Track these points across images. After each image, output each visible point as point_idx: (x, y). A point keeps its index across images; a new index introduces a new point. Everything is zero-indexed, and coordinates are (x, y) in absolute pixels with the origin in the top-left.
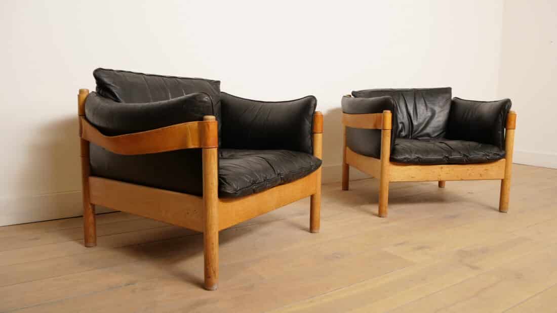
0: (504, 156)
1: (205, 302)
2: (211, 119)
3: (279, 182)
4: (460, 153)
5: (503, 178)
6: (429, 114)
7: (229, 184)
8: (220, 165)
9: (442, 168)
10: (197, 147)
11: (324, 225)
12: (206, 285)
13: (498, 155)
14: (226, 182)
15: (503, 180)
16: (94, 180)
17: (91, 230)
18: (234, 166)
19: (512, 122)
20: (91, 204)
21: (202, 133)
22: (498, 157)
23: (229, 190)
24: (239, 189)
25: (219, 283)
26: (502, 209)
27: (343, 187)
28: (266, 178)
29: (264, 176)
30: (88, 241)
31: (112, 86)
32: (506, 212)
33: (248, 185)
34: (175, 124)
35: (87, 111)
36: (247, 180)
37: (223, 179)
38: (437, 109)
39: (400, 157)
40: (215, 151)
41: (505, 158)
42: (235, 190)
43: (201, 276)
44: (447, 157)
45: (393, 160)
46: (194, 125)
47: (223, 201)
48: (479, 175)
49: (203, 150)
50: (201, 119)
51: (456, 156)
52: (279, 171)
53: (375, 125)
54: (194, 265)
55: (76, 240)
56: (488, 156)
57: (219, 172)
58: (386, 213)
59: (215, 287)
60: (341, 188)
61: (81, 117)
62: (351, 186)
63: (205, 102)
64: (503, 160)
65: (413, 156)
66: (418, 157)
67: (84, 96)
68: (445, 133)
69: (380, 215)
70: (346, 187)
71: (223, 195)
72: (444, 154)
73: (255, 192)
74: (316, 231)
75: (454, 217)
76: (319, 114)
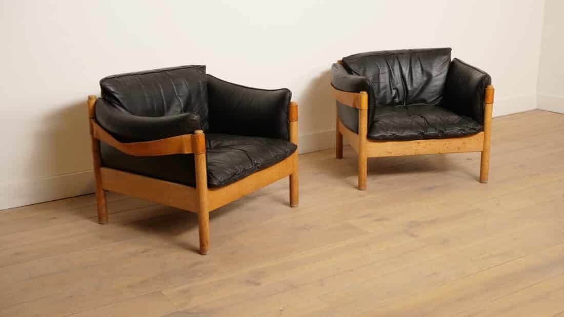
0: (483, 130)
1: (201, 263)
2: (200, 132)
3: (257, 170)
4: (436, 129)
5: (482, 150)
6: (425, 79)
7: (214, 177)
8: (208, 161)
9: (419, 143)
10: (190, 152)
11: (303, 200)
12: (201, 251)
13: (474, 129)
14: (212, 176)
15: (482, 152)
16: (104, 170)
17: (104, 211)
18: (218, 161)
19: (490, 97)
20: (103, 190)
21: (194, 143)
22: (473, 131)
23: (215, 183)
24: (223, 180)
25: (210, 249)
26: (481, 179)
27: (337, 155)
28: (244, 169)
29: (244, 167)
30: (100, 220)
31: (116, 93)
32: (486, 183)
33: (229, 177)
34: (173, 136)
35: (97, 116)
36: (229, 172)
37: (210, 173)
38: (434, 73)
39: (376, 135)
40: (204, 155)
41: (483, 131)
42: (220, 182)
43: (197, 245)
44: (422, 133)
45: (370, 137)
46: (188, 137)
47: (210, 190)
48: (457, 148)
49: (195, 155)
50: (193, 133)
51: (431, 132)
52: (256, 161)
53: (354, 104)
54: (192, 237)
55: (90, 218)
56: (463, 130)
57: (207, 167)
58: (366, 186)
59: (208, 252)
60: (335, 156)
61: (92, 120)
62: (345, 153)
63: (195, 121)
64: (482, 133)
65: (389, 134)
66: (393, 135)
67: (93, 102)
68: (441, 98)
69: (359, 188)
70: (340, 155)
71: (211, 186)
72: (420, 131)
73: (235, 181)
74: (295, 206)
75: (430, 188)
76: (293, 105)
